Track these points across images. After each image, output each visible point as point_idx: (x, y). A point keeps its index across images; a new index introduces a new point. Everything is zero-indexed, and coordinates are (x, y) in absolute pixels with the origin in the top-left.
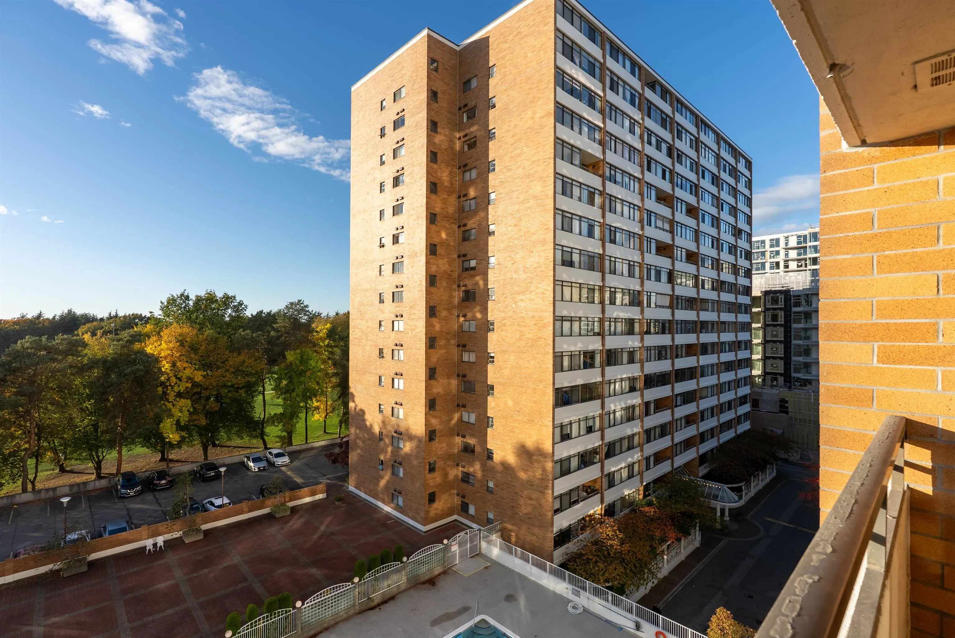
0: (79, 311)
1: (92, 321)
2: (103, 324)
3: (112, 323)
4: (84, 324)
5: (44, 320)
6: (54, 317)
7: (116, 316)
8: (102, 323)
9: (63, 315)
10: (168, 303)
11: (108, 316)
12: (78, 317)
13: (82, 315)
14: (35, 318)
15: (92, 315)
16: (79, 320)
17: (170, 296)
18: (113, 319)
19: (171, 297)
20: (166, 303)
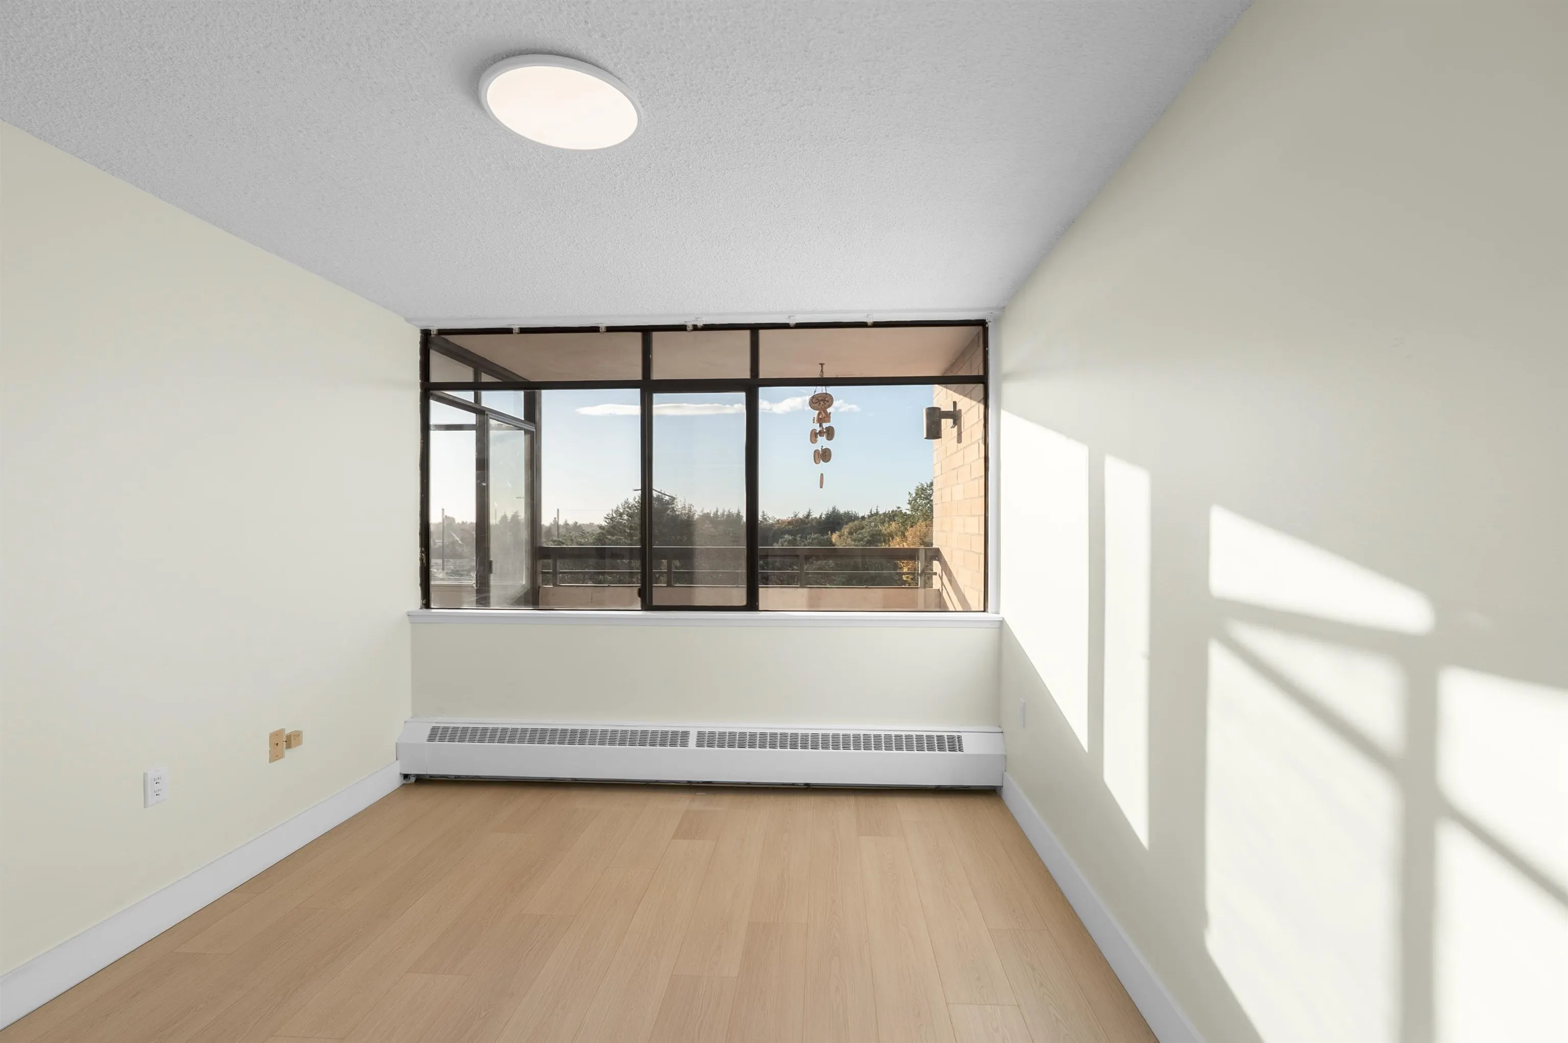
0: (842, 510)
1: (854, 521)
2: (865, 523)
3: (872, 522)
4: (847, 523)
5: (812, 520)
6: (821, 517)
7: (877, 513)
8: (863, 522)
9: (828, 514)
10: (917, 495)
11: (869, 514)
12: (841, 515)
13: (845, 513)
14: (805, 518)
15: (854, 513)
16: (842, 520)
17: (919, 484)
18: (874, 517)
19: (920, 487)
20: (914, 495)
